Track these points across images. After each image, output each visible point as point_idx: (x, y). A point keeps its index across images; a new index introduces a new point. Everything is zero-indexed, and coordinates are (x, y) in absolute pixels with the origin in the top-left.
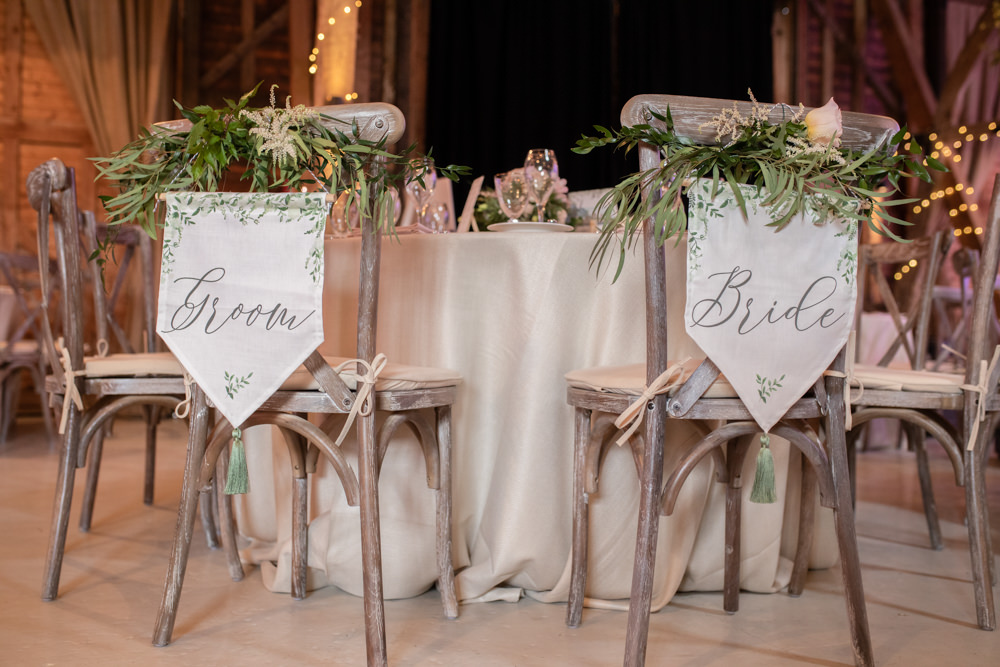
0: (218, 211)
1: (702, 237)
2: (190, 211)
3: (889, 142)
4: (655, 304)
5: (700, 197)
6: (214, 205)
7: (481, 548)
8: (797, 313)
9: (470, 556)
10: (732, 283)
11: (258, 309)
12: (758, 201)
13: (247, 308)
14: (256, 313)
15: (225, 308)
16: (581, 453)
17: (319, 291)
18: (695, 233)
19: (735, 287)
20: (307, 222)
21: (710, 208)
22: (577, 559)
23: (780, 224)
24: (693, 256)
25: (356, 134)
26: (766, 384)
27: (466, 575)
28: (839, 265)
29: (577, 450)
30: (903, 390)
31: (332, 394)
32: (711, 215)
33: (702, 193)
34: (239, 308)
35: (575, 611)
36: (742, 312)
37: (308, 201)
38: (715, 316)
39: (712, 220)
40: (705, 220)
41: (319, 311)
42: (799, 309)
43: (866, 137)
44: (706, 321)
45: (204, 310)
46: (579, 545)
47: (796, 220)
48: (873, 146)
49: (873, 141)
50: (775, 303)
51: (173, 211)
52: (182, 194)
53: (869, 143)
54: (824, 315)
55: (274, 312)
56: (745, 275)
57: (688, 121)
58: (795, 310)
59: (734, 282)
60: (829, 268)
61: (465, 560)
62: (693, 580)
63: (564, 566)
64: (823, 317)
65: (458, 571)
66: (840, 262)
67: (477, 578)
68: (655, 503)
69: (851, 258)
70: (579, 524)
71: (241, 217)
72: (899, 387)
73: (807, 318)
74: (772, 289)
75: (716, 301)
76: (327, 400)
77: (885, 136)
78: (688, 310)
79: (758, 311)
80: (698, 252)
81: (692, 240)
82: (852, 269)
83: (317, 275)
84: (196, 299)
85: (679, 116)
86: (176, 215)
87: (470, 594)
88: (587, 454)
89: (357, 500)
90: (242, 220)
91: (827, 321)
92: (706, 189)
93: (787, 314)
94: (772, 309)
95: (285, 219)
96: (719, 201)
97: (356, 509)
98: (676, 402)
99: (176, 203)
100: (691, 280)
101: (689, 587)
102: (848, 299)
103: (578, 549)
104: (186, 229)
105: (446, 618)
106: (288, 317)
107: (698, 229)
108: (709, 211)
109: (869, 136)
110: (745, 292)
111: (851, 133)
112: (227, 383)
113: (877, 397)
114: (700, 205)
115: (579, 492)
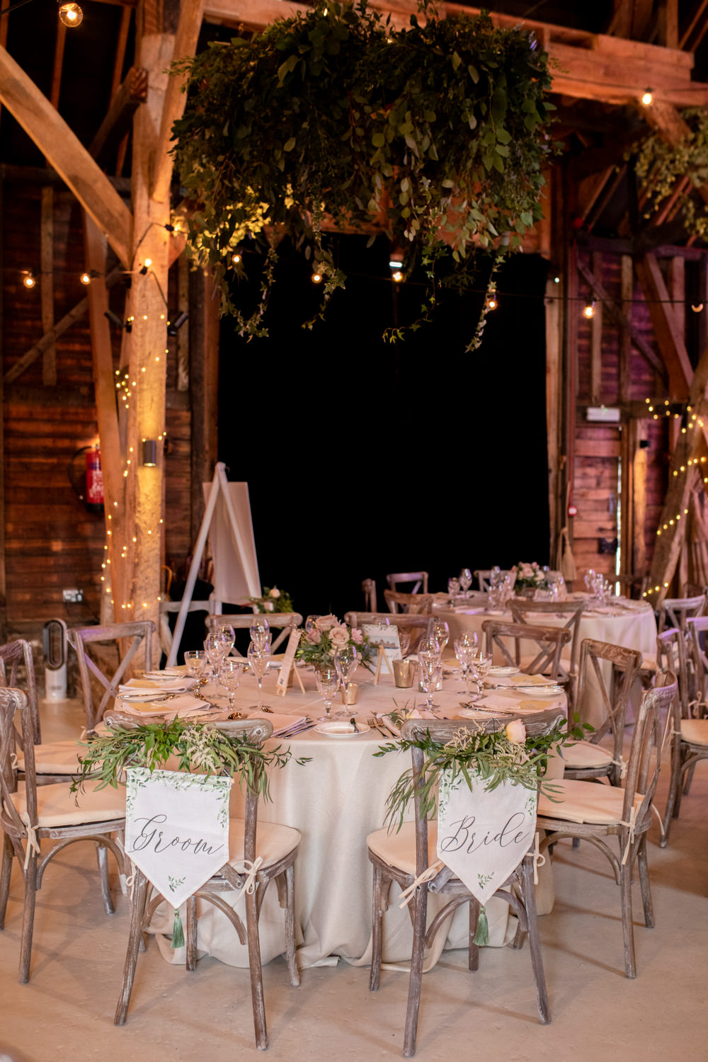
0: (161, 780)
1: (446, 803)
2: (143, 779)
3: (558, 724)
4: (421, 830)
5: (445, 780)
6: (158, 778)
7: (312, 932)
8: (501, 838)
9: (303, 932)
10: (463, 826)
11: (189, 841)
12: (479, 778)
13: (182, 840)
14: (187, 843)
15: (167, 839)
16: (377, 886)
17: (227, 834)
18: (443, 801)
19: (466, 829)
20: (217, 793)
21: (451, 785)
22: (376, 951)
23: (493, 786)
24: (441, 814)
25: (245, 738)
26: (483, 879)
27: (305, 952)
28: (526, 805)
29: (374, 885)
30: (584, 823)
31: (230, 881)
32: (452, 789)
33: (447, 778)
34: (177, 839)
35: (375, 981)
36: (469, 842)
37: (218, 782)
38: (454, 845)
39: (452, 792)
40: (448, 793)
41: (227, 845)
42: (502, 835)
43: (543, 726)
44: (449, 848)
45: (154, 839)
46: (376, 942)
47: (501, 786)
48: (548, 729)
49: (548, 726)
50: (488, 833)
51: (131, 778)
52: (138, 769)
53: (546, 728)
54: (517, 836)
55: (199, 844)
56: (472, 819)
57: (439, 734)
58: (500, 836)
59: (465, 826)
60: (521, 808)
61: (301, 940)
62: (450, 944)
63: (367, 944)
64: (516, 838)
65: (298, 947)
66: (527, 803)
67: (312, 956)
68: (421, 944)
69: (533, 799)
70: (377, 930)
71: (176, 786)
72: (581, 821)
73: (507, 838)
74: (486, 825)
75: (455, 838)
76: (227, 884)
77: (555, 721)
78: (439, 844)
79: (479, 839)
80: (444, 812)
81: (441, 805)
82: (534, 805)
83: (225, 824)
84: (148, 831)
85: (434, 732)
86: (133, 780)
87: (306, 964)
88: (381, 888)
89: (247, 941)
92: (449, 776)
93: (495, 839)
94: (487, 837)
95: (204, 789)
96: (457, 780)
97: (246, 946)
98: (433, 884)
99: (133, 774)
100: (440, 828)
101: (448, 948)
102: (532, 825)
103: (376, 945)
104: (140, 789)
106: (207, 847)
107: (444, 798)
108: (451, 787)
109: (545, 725)
110: (471, 830)
111: (535, 727)
112: (170, 883)
113: (568, 827)
114: (446, 785)
115: (377, 910)
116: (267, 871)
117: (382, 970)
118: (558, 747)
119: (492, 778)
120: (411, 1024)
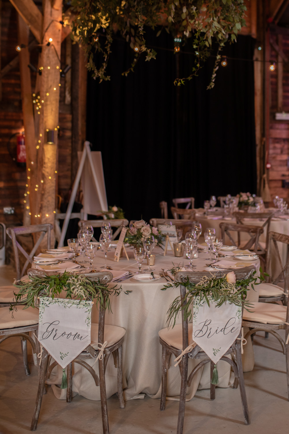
0: (57, 303)
1: (197, 313)
2: (47, 303)
3: (252, 274)
4: (185, 327)
5: (196, 302)
6: (56, 302)
7: (131, 381)
8: (224, 330)
9: (127, 382)
10: (206, 325)
11: (70, 334)
12: (213, 300)
13: (67, 333)
14: (70, 335)
15: (59, 333)
16: (164, 357)
17: (90, 330)
18: (195, 312)
19: (207, 326)
20: (85, 309)
21: (199, 304)
22: (163, 390)
23: (220, 305)
24: (194, 318)
25: (99, 281)
26: (216, 351)
27: (127, 391)
28: (236, 314)
29: (163, 356)
30: (268, 323)
31: (91, 354)
32: (200, 306)
33: (197, 300)
34: (64, 333)
35: (163, 406)
36: (208, 332)
37: (86, 304)
38: (201, 334)
39: (200, 308)
40: (198, 308)
41: (90, 335)
42: (225, 329)
43: (245, 274)
44: (198, 336)
45: (53, 333)
46: (164, 385)
47: (224, 304)
48: (247, 276)
49: (247, 275)
50: (218, 328)
51: (42, 302)
52: (45, 298)
53: (246, 275)
54: (232, 329)
55: (76, 335)
56: (210, 321)
57: (193, 279)
58: (224, 329)
59: (206, 324)
60: (234, 315)
61: (126, 386)
63: (159, 387)
64: (231, 330)
65: (124, 389)
66: (237, 313)
67: (131, 394)
68: (185, 384)
69: (240, 312)
70: (164, 379)
71: (64, 306)
72: (266, 323)
73: (226, 331)
74: (217, 324)
75: (201, 330)
76: (89, 355)
77: (251, 272)
78: (193, 333)
79: (213, 331)
80: (196, 317)
81: (194, 314)
82: (240, 315)
83: (89, 325)
84: (50, 329)
85: (191, 278)
86: (43, 304)
87: (128, 398)
88: (166, 357)
89: (99, 384)
90: (65, 307)
91: (233, 331)
92: (198, 300)
93: (221, 330)
94: (217, 330)
95: (78, 307)
96: (202, 302)
97: (99, 387)
98: (191, 354)
99: (43, 300)
100: (194, 325)
102: (239, 324)
104: (46, 308)
105: (121, 408)
106: (80, 336)
107: (196, 311)
108: (199, 305)
109: (246, 274)
110: (209, 326)
111: (240, 275)
112: (61, 355)
113: (259, 325)
114: (197, 304)
115: (164, 369)
116: (109, 349)
117: (166, 400)
118: (252, 285)
119: (219, 300)
120: (180, 425)
